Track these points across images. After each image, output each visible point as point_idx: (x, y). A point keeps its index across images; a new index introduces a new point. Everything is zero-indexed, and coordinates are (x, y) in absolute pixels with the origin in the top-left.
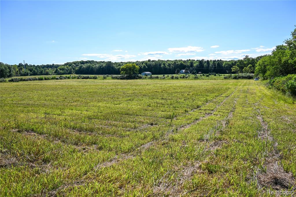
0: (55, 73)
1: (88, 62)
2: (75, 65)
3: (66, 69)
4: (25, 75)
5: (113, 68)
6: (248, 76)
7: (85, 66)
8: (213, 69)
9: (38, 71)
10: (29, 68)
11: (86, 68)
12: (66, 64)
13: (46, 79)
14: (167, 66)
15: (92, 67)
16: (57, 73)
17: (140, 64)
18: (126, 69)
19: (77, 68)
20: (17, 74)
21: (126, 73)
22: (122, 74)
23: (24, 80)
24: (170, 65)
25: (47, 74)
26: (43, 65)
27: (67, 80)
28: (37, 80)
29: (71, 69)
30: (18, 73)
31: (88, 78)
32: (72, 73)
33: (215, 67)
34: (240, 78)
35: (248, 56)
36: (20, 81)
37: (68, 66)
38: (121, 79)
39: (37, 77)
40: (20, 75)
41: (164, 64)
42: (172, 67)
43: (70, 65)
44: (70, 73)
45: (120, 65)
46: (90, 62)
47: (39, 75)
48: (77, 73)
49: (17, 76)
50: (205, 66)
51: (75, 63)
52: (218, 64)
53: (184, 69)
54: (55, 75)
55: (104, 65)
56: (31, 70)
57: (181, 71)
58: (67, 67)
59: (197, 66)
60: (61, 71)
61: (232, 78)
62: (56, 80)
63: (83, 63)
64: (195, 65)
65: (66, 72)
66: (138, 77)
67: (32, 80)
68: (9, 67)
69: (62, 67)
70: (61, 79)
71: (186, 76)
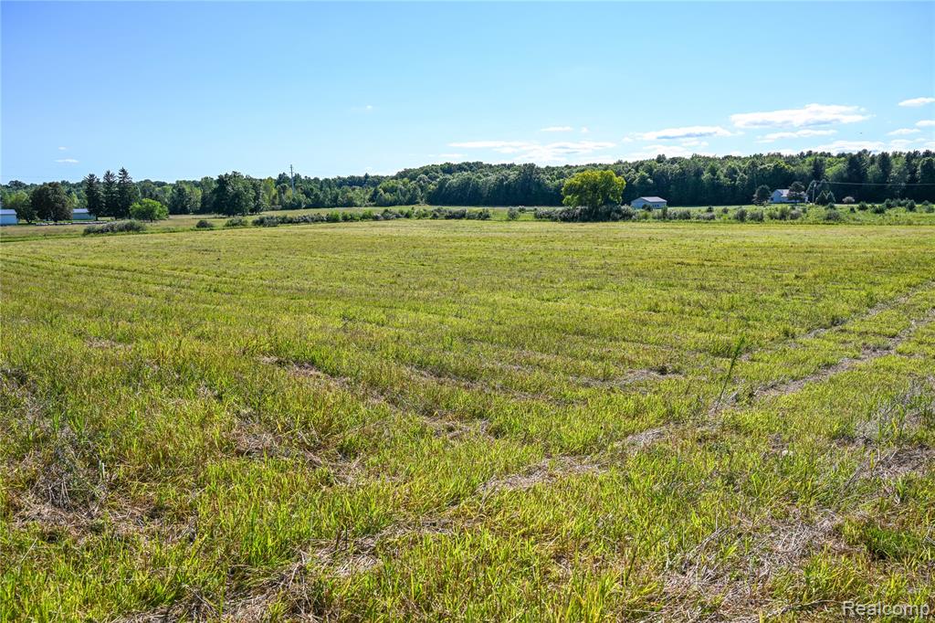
0: (370, 200)
1: (466, 167)
2: (426, 177)
3: (401, 190)
4: (292, 207)
5: (539, 184)
7: (454, 180)
8: (903, 184)
9: (326, 196)
10: (304, 187)
11: (459, 186)
12: (401, 175)
13: (345, 219)
14: (722, 177)
15: (477, 182)
16: (375, 200)
17: (630, 170)
18: (581, 187)
19: (432, 187)
20: (273, 204)
21: (580, 202)
22: (569, 204)
23: (291, 222)
24: (735, 172)
25: (350, 204)
26: (339, 178)
27: (403, 222)
28: (322, 221)
29: (415, 189)
30: (277, 202)
31: (462, 216)
32: (419, 200)
33: (913, 180)
36: (281, 223)
37: (406, 180)
38: (565, 220)
39: (324, 212)
40: (281, 206)
41: (713, 171)
42: (743, 180)
43: (412, 178)
44: (412, 201)
45: (561, 175)
46: (471, 167)
47: (328, 207)
48: (431, 201)
49: (273, 209)
50: (870, 176)
51: (426, 171)
52: (929, 167)
53: (787, 188)
54: (370, 206)
55: (513, 176)
56: (307, 194)
57: (774, 195)
58: (404, 184)
59: (839, 176)
60: (388, 196)
62: (374, 223)
63: (449, 169)
64: (829, 172)
65: (401, 198)
66: (619, 216)
67: (310, 220)
68: (255, 185)
69: (392, 183)
70: (387, 219)
71: (793, 212)
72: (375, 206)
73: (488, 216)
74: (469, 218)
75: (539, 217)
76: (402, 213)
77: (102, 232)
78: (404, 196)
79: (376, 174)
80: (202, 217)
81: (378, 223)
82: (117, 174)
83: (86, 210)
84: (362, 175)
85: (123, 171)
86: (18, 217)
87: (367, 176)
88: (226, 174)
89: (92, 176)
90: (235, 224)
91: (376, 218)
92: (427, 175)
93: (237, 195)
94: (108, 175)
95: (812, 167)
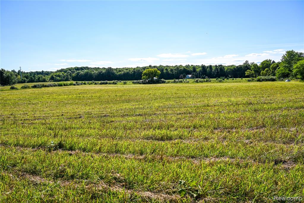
1: (83, 68)
2: (70, 72)
3: (62, 76)
5: (113, 74)
6: (271, 79)
7: (82, 72)
8: (216, 73)
11: (84, 74)
12: (58, 71)
13: (65, 85)
14: (169, 72)
15: (91, 73)
16: (52, 79)
17: (142, 70)
19: (74, 75)
22: (144, 79)
24: (173, 70)
25: (44, 81)
28: (57, 86)
29: (67, 76)
32: (70, 79)
33: (218, 72)
34: (263, 80)
35: (248, 61)
36: (43, 87)
37: (63, 72)
41: (167, 70)
42: (175, 72)
44: (67, 80)
45: (120, 71)
46: (85, 68)
48: (74, 80)
50: (208, 71)
51: (70, 69)
52: (221, 69)
53: (191, 74)
54: (52, 82)
55: (104, 71)
56: (26, 77)
57: (187, 76)
58: (63, 74)
59: (200, 71)
60: (58, 78)
61: (255, 81)
64: (198, 70)
65: (63, 79)
66: (161, 82)
69: (58, 73)
70: (78, 85)
71: (209, 80)
72: (54, 81)
73: (116, 83)
74: (109, 84)
75: (134, 83)
76: (82, 83)
79: (46, 71)
91: (74, 85)
92: (70, 71)
93: (8, 77)
95: (193, 69)
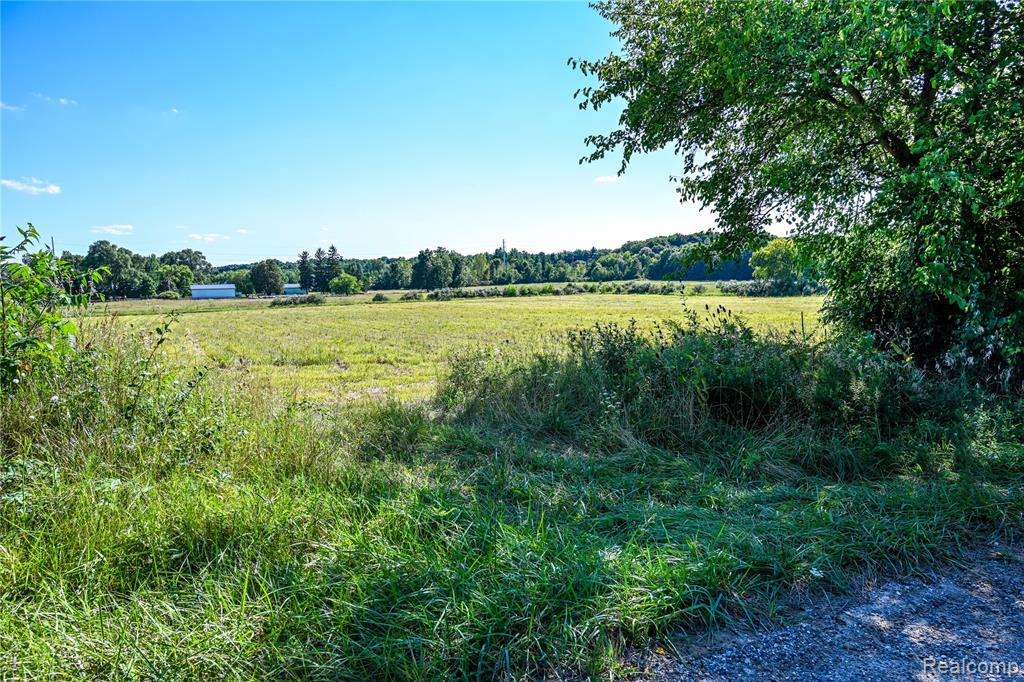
0: (586, 275)
2: (649, 250)
3: (620, 264)
4: (501, 282)
7: (679, 252)
9: (538, 271)
10: (519, 261)
12: (624, 248)
13: (523, 293)
19: (654, 260)
20: (485, 279)
21: (770, 274)
22: (758, 277)
26: (565, 252)
28: (498, 295)
29: (635, 262)
30: (488, 277)
32: (639, 274)
36: (455, 297)
37: (628, 253)
38: (751, 294)
40: (491, 281)
43: (635, 251)
44: (631, 276)
47: (539, 282)
48: (652, 276)
49: (482, 285)
51: (650, 243)
56: (519, 268)
58: (625, 258)
60: (603, 270)
63: (677, 240)
65: (619, 272)
67: (485, 294)
68: (457, 261)
69: (611, 257)
70: (568, 293)
73: (671, 291)
74: (651, 293)
75: (726, 291)
76: (586, 287)
77: (285, 304)
78: (623, 271)
80: (379, 292)
81: (557, 298)
82: (327, 251)
83: (298, 285)
84: (589, 249)
85: (332, 248)
86: (237, 290)
87: (593, 250)
88: (427, 250)
89: (305, 253)
90: (410, 298)
91: (557, 293)
92: (651, 247)
93: (436, 270)
94: (319, 252)
